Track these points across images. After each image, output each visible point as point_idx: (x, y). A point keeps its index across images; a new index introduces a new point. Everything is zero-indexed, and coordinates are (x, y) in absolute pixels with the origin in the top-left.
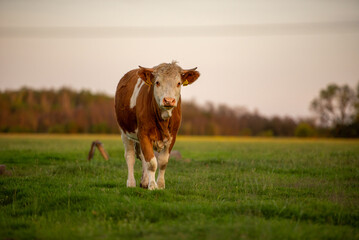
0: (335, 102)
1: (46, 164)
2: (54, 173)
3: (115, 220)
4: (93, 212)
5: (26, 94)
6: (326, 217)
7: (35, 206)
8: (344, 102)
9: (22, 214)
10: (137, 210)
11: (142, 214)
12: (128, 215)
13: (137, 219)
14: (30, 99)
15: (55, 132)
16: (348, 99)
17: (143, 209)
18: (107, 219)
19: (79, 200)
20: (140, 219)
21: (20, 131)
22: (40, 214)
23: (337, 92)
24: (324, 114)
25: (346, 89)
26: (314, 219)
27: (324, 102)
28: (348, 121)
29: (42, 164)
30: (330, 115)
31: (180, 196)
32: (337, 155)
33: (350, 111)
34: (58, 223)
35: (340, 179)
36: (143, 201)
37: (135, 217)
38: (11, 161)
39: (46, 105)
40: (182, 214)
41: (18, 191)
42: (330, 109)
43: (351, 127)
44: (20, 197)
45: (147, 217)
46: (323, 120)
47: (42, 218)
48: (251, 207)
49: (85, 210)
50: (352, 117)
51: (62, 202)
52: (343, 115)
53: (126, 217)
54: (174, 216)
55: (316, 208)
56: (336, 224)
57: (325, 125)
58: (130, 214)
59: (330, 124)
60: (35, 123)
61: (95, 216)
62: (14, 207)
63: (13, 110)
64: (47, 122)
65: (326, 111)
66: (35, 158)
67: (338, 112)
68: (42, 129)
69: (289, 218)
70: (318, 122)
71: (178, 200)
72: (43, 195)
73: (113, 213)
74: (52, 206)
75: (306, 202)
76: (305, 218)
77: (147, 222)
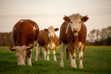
0: (95, 35)
1: (6, 56)
2: (8, 59)
4: (20, 71)
6: (92, 71)
8: (98, 34)
10: (34, 70)
11: (36, 71)
12: (31, 71)
13: (34, 73)
16: (99, 34)
17: (36, 69)
18: (25, 73)
19: (16, 67)
20: (35, 73)
22: (4, 72)
23: (95, 32)
24: (91, 38)
25: (98, 30)
26: (88, 71)
27: (92, 35)
28: (99, 40)
29: (4, 56)
30: (93, 39)
32: (95, 51)
33: (99, 37)
35: (96, 59)
37: (33, 72)
39: (5, 37)
40: (48, 71)
42: (93, 37)
43: (100, 42)
46: (91, 40)
48: (69, 68)
49: (18, 70)
50: (100, 39)
51: (11, 68)
52: (97, 39)
54: (45, 71)
55: (89, 68)
56: (95, 73)
57: (92, 42)
59: (93, 41)
60: (2, 43)
64: (6, 43)
65: (92, 37)
66: (2, 54)
67: (96, 38)
68: (4, 45)
69: (81, 71)
70: (90, 41)
71: (47, 66)
72: (4, 66)
73: (26, 71)
74: (7, 69)
75: (86, 66)
76: (85, 71)
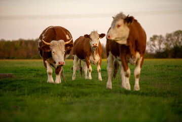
0: (156, 43)
2: (34, 77)
3: (61, 97)
4: (51, 94)
5: (21, 42)
6: (152, 94)
7: (26, 92)
8: (160, 42)
9: (20, 95)
10: (70, 92)
11: (73, 94)
13: (71, 96)
14: (23, 44)
15: (34, 58)
16: (162, 41)
17: (73, 92)
18: (57, 96)
19: (45, 89)
20: (72, 96)
21: (19, 59)
22: (28, 95)
23: (157, 38)
24: (152, 48)
25: (161, 36)
26: (147, 95)
27: (152, 43)
28: (162, 50)
29: (29, 72)
30: (154, 48)
31: (89, 86)
32: (157, 66)
33: (163, 46)
34: (36, 99)
35: (158, 77)
36: (72, 88)
38: (16, 72)
39: (30, 46)
40: (90, 94)
41: (19, 85)
42: (154, 46)
43: (163, 53)
44: (20, 88)
45: (74, 95)
46: (151, 50)
47: (29, 97)
49: (47, 93)
50: (164, 49)
51: (38, 90)
52: (160, 48)
54: (86, 94)
55: (147, 89)
56: (156, 96)
57: (152, 52)
58: (67, 94)
59: (154, 52)
60: (25, 55)
62: (17, 92)
63: (16, 49)
64: (31, 54)
66: (26, 70)
67: (158, 47)
68: (28, 57)
69: (136, 94)
70: (149, 51)
71: (88, 87)
72: (29, 86)
73: (60, 94)
74: (33, 91)
75: (144, 87)
76: (143, 94)
77: (75, 98)
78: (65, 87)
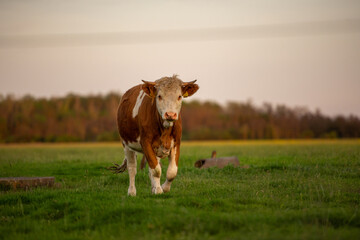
1: (96, 175)
2: (106, 184)
3: (173, 233)
4: (149, 225)
5: (73, 101)
7: (88, 221)
9: (74, 229)
10: (195, 222)
11: (201, 227)
13: (196, 232)
14: (77, 106)
15: (104, 140)
17: (202, 221)
18: (164, 232)
19: (133, 213)
20: (200, 232)
21: (67, 141)
22: (93, 228)
29: (92, 174)
31: (240, 205)
34: (112, 237)
36: (200, 212)
37: (193, 230)
38: (60, 173)
39: (93, 112)
40: (243, 225)
41: (70, 204)
44: (71, 211)
45: (206, 229)
47: (96, 233)
48: (318, 216)
49: (139, 223)
51: (116, 215)
53: (183, 230)
54: (234, 227)
58: (188, 227)
60: (83, 131)
61: (150, 230)
62: (66, 221)
63: (60, 118)
64: (95, 129)
66: (85, 168)
68: (90, 137)
71: (238, 210)
72: (95, 208)
73: (169, 225)
74: (105, 220)
77: (207, 235)
78: (183, 209)
